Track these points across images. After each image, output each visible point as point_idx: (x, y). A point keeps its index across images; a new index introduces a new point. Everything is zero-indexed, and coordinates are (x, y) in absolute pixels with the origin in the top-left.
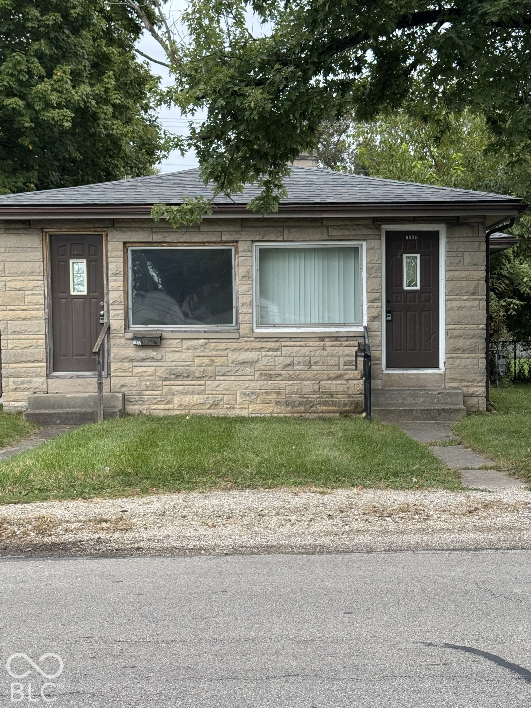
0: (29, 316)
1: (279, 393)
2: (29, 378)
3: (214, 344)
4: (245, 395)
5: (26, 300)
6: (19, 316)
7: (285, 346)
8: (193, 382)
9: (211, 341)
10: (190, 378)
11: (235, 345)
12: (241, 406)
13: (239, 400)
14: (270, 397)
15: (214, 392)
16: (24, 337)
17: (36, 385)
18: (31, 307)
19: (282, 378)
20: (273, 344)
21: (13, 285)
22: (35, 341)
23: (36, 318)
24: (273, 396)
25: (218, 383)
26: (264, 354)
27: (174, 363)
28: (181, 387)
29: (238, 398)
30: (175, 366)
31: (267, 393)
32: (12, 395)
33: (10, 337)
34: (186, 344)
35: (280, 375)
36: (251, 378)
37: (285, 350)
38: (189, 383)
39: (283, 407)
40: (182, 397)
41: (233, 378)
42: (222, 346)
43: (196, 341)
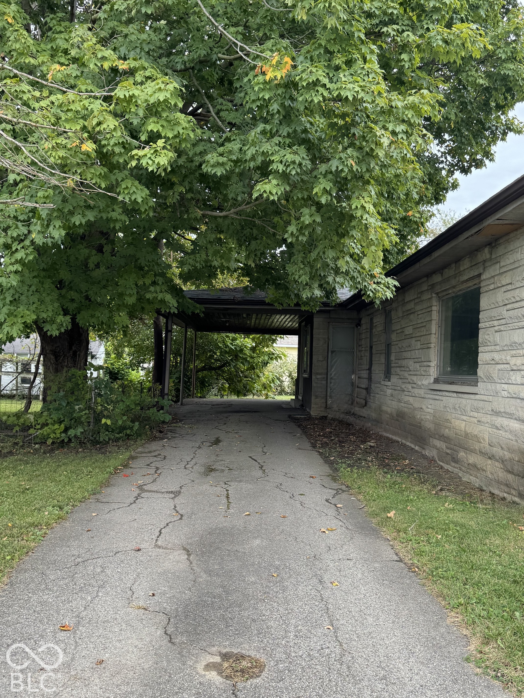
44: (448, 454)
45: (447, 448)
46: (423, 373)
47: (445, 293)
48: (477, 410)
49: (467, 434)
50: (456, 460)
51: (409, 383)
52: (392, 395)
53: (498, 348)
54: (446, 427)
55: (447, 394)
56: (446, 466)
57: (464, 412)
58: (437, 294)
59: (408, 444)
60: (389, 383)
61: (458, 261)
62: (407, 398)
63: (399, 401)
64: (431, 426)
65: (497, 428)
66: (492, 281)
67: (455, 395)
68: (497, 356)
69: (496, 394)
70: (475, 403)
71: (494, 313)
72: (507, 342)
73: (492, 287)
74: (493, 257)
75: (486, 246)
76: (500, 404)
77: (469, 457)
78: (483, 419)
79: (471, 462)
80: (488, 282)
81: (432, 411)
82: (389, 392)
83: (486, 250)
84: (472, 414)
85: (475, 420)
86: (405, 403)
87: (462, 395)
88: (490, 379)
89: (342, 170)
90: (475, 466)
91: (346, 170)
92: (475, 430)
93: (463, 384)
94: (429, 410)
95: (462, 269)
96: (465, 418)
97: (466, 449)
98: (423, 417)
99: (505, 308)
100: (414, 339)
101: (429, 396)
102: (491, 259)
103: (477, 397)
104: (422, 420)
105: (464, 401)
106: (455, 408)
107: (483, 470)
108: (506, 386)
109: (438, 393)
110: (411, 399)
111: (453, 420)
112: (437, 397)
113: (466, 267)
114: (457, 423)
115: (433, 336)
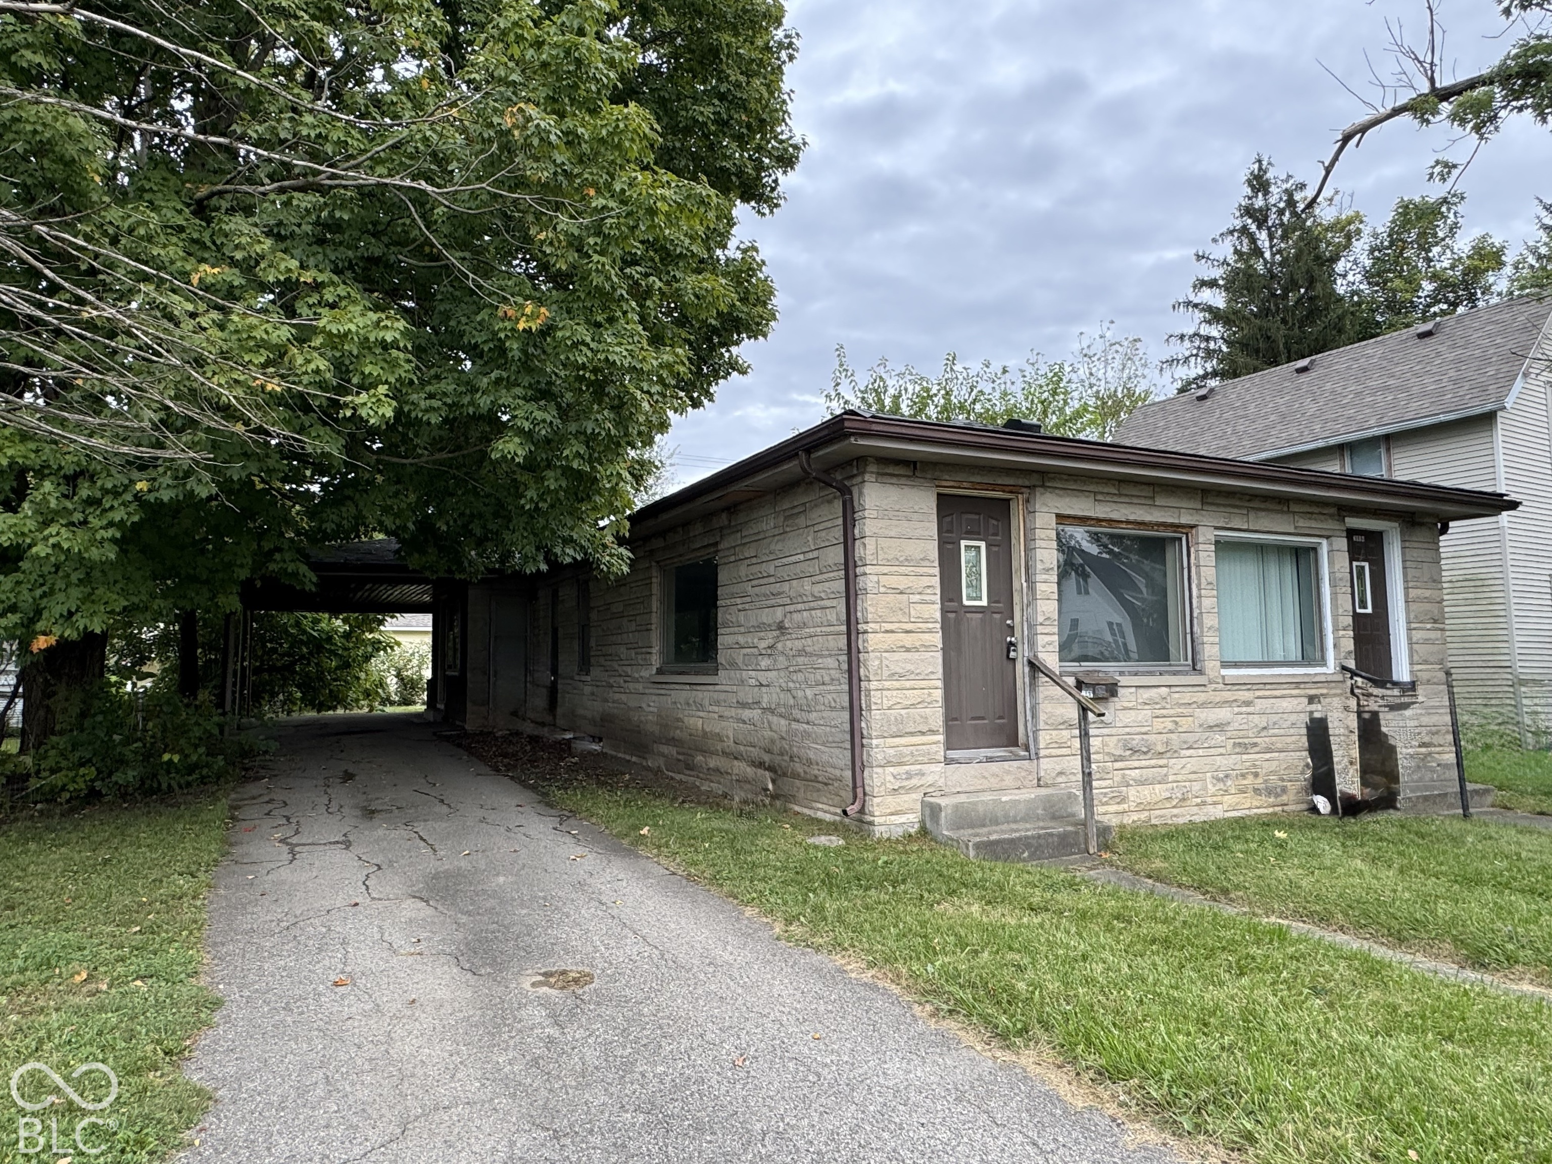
0: (917, 644)
1: (1256, 775)
2: (919, 767)
3: (1177, 695)
4: (1219, 780)
5: (913, 612)
6: (901, 644)
7: (1258, 698)
8: (1153, 762)
9: (1174, 689)
10: (1149, 756)
11: (1201, 697)
12: (1215, 799)
13: (1211, 789)
14: (1245, 782)
15: (1179, 778)
16: (908, 684)
17: (930, 779)
18: (920, 625)
19: (1257, 749)
20: (1246, 693)
21: (893, 581)
22: (926, 691)
23: (927, 648)
24: (1250, 780)
25: (1184, 761)
26: (1236, 710)
27: (1127, 730)
28: (1137, 771)
29: (1210, 786)
30: (1128, 734)
31: (1243, 776)
32: (892, 802)
33: (887, 684)
35: (1255, 745)
36: (1222, 750)
37: (1260, 705)
38: (1147, 763)
39: (1263, 798)
40: (1139, 788)
41: (1201, 752)
42: (1187, 698)
43: (1155, 690)
44: (679, 760)
45: (678, 753)
46: (641, 662)
47: (668, 562)
48: (717, 703)
49: (705, 733)
50: (690, 767)
51: (620, 676)
52: (593, 694)
53: (742, 629)
54: (677, 728)
55: (677, 687)
56: (678, 777)
57: (701, 707)
58: (658, 562)
59: (620, 755)
60: (588, 678)
61: (686, 524)
62: (617, 696)
63: (606, 700)
64: (656, 729)
65: (744, 722)
66: (732, 551)
67: (688, 687)
68: (741, 639)
69: (742, 682)
70: (715, 695)
71: (736, 589)
72: (753, 622)
73: (732, 559)
74: (733, 524)
75: (723, 510)
76: (747, 695)
77: (709, 760)
78: (726, 714)
79: (711, 766)
80: (727, 553)
81: (656, 710)
82: (587, 689)
83: (724, 516)
84: (711, 708)
85: (716, 716)
86: (613, 702)
87: (698, 688)
88: (733, 665)
89: (599, 433)
90: (717, 770)
91: (603, 433)
92: (715, 727)
93: (697, 673)
94: (651, 709)
95: (691, 534)
96: (701, 714)
97: (704, 751)
98: (643, 718)
99: (750, 584)
100: (626, 619)
101: (651, 691)
102: (729, 526)
103: (717, 688)
104: (641, 722)
105: (700, 694)
106: (688, 704)
107: (727, 773)
108: (753, 673)
109: (664, 686)
110: (624, 697)
111: (686, 719)
112: (663, 692)
113: (697, 533)
114: (692, 721)
115: (654, 615)
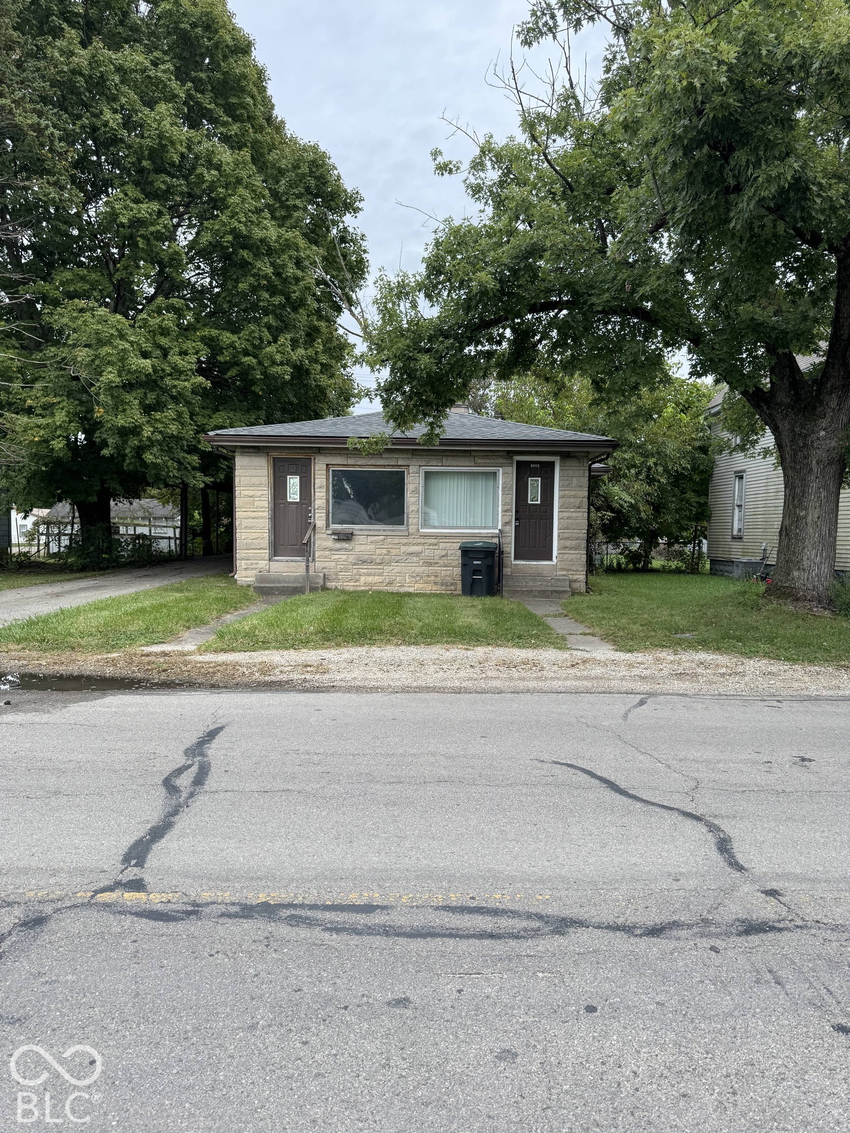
0: (258, 516)
1: (436, 576)
2: (257, 561)
3: (390, 540)
5: (257, 504)
6: (250, 516)
7: (441, 542)
8: (374, 567)
9: (388, 537)
10: (373, 564)
11: (405, 541)
12: (409, 585)
13: (408, 580)
14: (430, 579)
15: (390, 574)
16: (253, 531)
17: (261, 566)
18: (259, 509)
19: (439, 565)
20: (433, 540)
21: (246, 493)
22: (261, 534)
23: (262, 518)
24: (433, 578)
25: (392, 568)
26: (426, 547)
28: (366, 570)
30: (362, 554)
31: (428, 576)
32: (244, 573)
33: (244, 531)
34: (370, 539)
35: (437, 563)
36: (416, 564)
37: (442, 545)
38: (371, 567)
39: (439, 586)
40: (367, 577)
41: (403, 564)
42: (396, 541)
43: (377, 537)
